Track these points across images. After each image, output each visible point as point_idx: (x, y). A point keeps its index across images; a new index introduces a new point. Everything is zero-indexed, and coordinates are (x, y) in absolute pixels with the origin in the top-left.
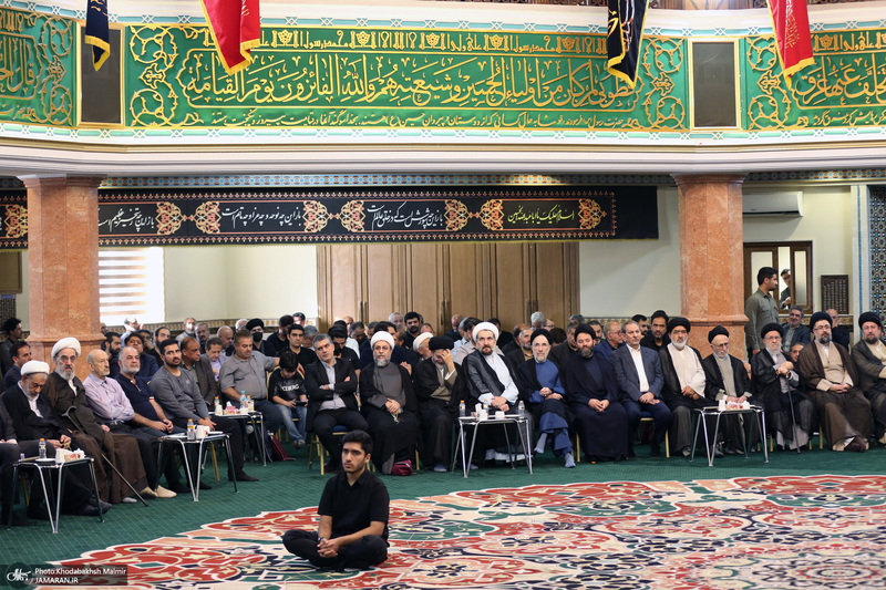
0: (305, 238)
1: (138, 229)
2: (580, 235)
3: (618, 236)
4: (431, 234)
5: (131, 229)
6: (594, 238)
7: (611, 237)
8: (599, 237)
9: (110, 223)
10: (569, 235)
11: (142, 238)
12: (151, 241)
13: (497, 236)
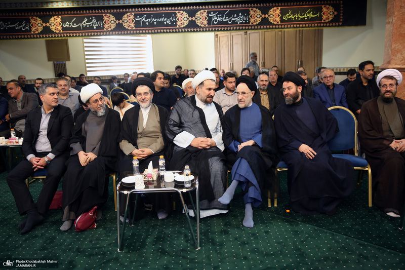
0: (177, 30)
1: (95, 28)
2: (322, 25)
3: (343, 25)
4: (242, 26)
5: (92, 28)
6: (329, 26)
7: (339, 26)
8: (332, 26)
9: (81, 25)
10: (316, 25)
11: (97, 32)
12: (102, 33)
13: (277, 27)
